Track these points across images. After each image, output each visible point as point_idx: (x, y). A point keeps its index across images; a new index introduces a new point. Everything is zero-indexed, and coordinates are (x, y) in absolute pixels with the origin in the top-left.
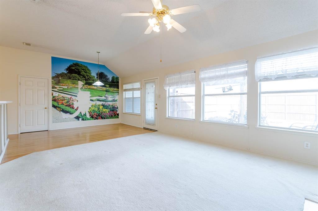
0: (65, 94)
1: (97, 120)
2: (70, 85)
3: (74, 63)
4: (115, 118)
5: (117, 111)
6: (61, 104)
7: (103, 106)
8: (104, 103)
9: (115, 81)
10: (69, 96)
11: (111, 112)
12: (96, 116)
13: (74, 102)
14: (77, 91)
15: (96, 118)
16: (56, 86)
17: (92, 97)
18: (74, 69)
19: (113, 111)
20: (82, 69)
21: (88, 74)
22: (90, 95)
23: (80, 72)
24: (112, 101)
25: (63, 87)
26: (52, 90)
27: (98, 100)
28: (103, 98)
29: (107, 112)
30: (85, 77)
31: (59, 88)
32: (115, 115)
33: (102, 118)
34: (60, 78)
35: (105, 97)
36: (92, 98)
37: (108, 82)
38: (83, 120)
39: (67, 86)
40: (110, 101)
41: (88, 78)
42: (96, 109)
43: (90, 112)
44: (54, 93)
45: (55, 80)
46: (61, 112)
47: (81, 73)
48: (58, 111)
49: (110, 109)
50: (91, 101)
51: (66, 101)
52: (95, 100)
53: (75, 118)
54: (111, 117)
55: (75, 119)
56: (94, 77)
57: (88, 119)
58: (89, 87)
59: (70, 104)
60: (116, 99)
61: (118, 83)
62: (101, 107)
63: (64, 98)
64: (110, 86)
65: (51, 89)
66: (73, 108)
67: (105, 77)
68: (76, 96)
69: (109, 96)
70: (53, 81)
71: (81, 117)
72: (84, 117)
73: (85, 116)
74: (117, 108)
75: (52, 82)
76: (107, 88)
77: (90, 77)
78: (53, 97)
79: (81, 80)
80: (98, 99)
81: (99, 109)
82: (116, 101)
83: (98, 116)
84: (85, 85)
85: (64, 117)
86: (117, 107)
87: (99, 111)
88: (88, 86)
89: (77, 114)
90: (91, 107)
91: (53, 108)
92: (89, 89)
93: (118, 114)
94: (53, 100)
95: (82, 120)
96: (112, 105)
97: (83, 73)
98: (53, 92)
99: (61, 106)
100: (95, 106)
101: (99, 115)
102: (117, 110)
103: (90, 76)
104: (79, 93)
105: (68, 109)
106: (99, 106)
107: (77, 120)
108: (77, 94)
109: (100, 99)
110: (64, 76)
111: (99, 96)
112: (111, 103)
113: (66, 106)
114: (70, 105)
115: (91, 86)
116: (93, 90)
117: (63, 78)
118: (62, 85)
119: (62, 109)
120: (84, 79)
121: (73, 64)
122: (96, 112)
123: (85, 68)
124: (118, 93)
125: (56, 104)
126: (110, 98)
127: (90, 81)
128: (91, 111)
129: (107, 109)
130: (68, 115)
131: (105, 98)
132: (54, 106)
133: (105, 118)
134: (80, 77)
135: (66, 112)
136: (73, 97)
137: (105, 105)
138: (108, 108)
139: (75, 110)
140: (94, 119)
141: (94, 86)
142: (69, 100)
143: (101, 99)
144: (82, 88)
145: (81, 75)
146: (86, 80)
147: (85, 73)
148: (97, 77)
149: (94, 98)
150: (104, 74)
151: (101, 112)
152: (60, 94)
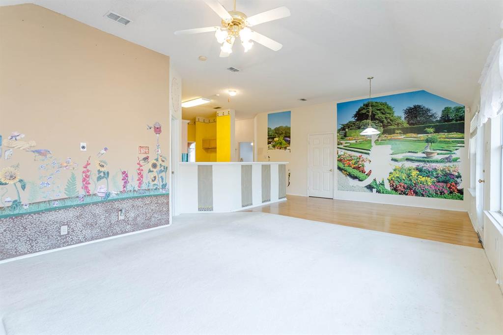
0: (353, 152)
1: (404, 196)
2: (360, 138)
3: (366, 103)
4: (452, 198)
5: (456, 183)
6: (347, 165)
7: (419, 171)
8: (421, 164)
9: (452, 116)
10: (358, 155)
11: (440, 184)
12: (404, 188)
13: (365, 164)
14: (369, 145)
15: (402, 191)
16: (342, 142)
17: (396, 154)
18: (365, 113)
19: (445, 182)
20: (378, 110)
21: (388, 115)
22: (391, 152)
23: (375, 115)
24: (442, 161)
25: (350, 142)
26: (338, 148)
27: (407, 160)
28: (420, 155)
29: (429, 184)
30: (382, 122)
31: (346, 143)
32: (451, 193)
33: (416, 194)
34: (347, 130)
35: (424, 153)
36: (395, 157)
37: (433, 122)
38: (378, 192)
39: (355, 139)
40: (437, 162)
41: (388, 123)
42: (404, 176)
43: (392, 179)
45: (341, 133)
47: (377, 117)
48: (344, 175)
49: (436, 177)
50: (393, 162)
51: (354, 161)
52: (401, 160)
53: (366, 187)
54: (440, 194)
55: (366, 188)
56: (400, 118)
57: (388, 192)
58: (389, 137)
59: (359, 166)
60: (454, 156)
61: (464, 120)
62: (414, 173)
63: (351, 157)
64: (438, 130)
65: (336, 146)
66: (363, 172)
67: (423, 114)
68: (368, 154)
70: (339, 135)
71: (375, 186)
72: (380, 188)
73: (382, 186)
74: (459, 176)
75: (337, 136)
76: (430, 136)
77: (391, 120)
78: (339, 156)
79: (376, 127)
81: (409, 176)
82: (455, 160)
83: (407, 188)
84: (383, 134)
85: (351, 185)
86: (457, 174)
87: (410, 180)
88: (387, 135)
89: (369, 181)
90: (392, 171)
91: (338, 170)
92: (390, 140)
93: (461, 192)
94: (338, 161)
95: (377, 191)
96: (442, 171)
98: (338, 150)
99: (347, 168)
100: (401, 170)
102: (459, 180)
103: (392, 118)
104: (372, 149)
105: (356, 172)
106: (410, 170)
107: (368, 190)
108: (370, 150)
109: (413, 156)
110: (351, 126)
111: (409, 152)
112: (440, 166)
113: (353, 168)
114: (359, 168)
115: (393, 135)
116: (398, 143)
117: (351, 129)
118: (350, 140)
119: (349, 173)
120: (382, 124)
121: (364, 105)
122: (403, 181)
123: (382, 107)
124: (462, 142)
125: (342, 166)
126: (438, 154)
127: (392, 127)
128: (393, 179)
129: (428, 176)
130: (356, 182)
131: (425, 155)
132: (339, 168)
133: (423, 195)
134: (375, 123)
135: (354, 177)
136: (364, 156)
137: (425, 168)
138: (432, 174)
140: (400, 194)
141: (399, 135)
142: (358, 160)
143: (414, 158)
144: (378, 140)
145: (377, 119)
146: (384, 126)
147: (382, 115)
148: (405, 118)
149: (399, 156)
150: (422, 108)
151: (415, 182)
152: (346, 151)
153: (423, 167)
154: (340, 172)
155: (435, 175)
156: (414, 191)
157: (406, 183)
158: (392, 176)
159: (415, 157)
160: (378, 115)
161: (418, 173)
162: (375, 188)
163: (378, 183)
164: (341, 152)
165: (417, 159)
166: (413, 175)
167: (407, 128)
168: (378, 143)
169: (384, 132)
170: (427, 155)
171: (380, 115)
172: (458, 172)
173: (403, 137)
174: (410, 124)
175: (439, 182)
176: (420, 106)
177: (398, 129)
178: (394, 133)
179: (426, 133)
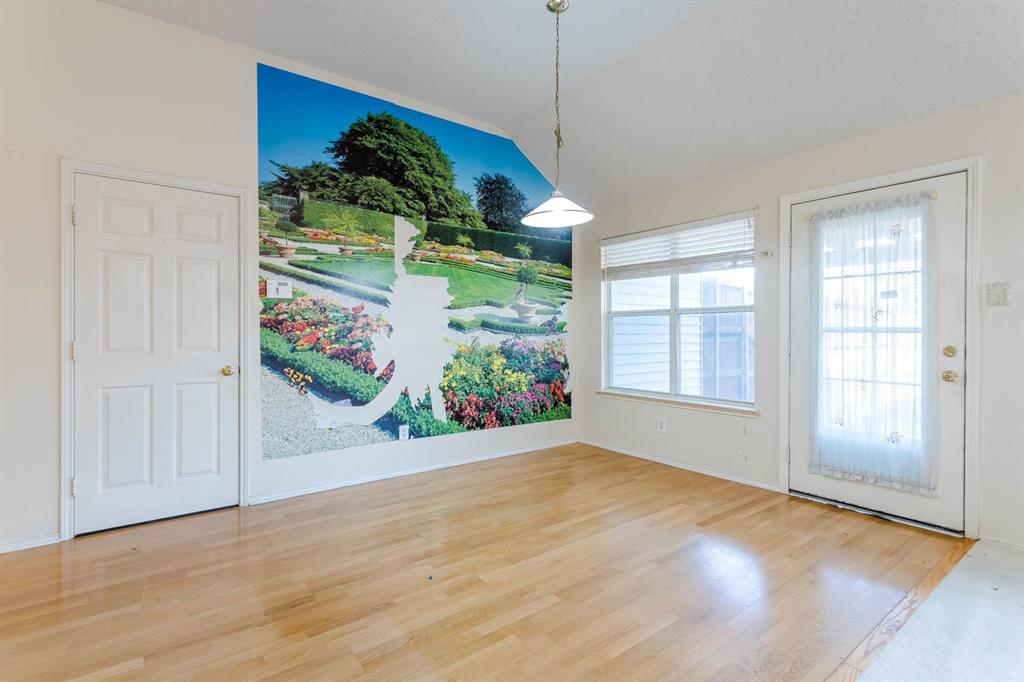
0: (330, 291)
1: (478, 431)
2: (356, 238)
3: (376, 113)
4: (558, 417)
5: (563, 382)
6: (307, 346)
7: (507, 357)
8: (510, 338)
10: (350, 303)
11: (541, 386)
12: (477, 408)
13: (374, 337)
14: (388, 271)
15: (473, 419)
16: (282, 242)
17: (458, 307)
18: (374, 151)
19: (547, 381)
20: (413, 154)
21: (439, 180)
22: (449, 299)
23: (403, 168)
24: (542, 330)
25: (319, 247)
26: (263, 266)
27: (485, 325)
28: (507, 313)
29: (524, 389)
30: (425, 198)
31: (299, 251)
32: (556, 404)
33: (502, 420)
34: (304, 196)
35: (514, 308)
36: (459, 315)
38: (415, 433)
39: (338, 241)
40: (535, 332)
41: (441, 206)
42: (476, 375)
43: (450, 387)
44: (273, 281)
45: (276, 204)
46: (310, 393)
47: (409, 175)
48: (294, 390)
49: (535, 371)
50: (453, 331)
51: (333, 328)
52: (471, 327)
53: (376, 423)
54: (541, 412)
55: (376, 432)
56: (468, 198)
57: (441, 431)
58: (445, 251)
59: (355, 347)
60: (560, 319)
61: (570, 237)
62: (498, 362)
63: (323, 310)
64: (538, 252)
65: (253, 257)
66: (369, 368)
67: (513, 205)
68: (384, 302)
69: (533, 301)
70: (266, 207)
71: (406, 417)
72: (420, 420)
73: (424, 413)
74: (565, 366)
75: (260, 213)
76: (525, 263)
77: (446, 198)
78: (268, 306)
79: (407, 210)
80: (486, 319)
81: (487, 371)
82: (561, 329)
83: (484, 409)
84: (426, 239)
85: (323, 425)
86: (562, 360)
87: (490, 384)
88: (438, 245)
89: (385, 401)
90: (451, 360)
91: (266, 370)
92: (444, 261)
93: (568, 399)
94: (263, 325)
95: (411, 433)
96: (543, 354)
97: (414, 174)
98: (266, 274)
99: (305, 357)
100: (471, 356)
101: (487, 407)
102: (565, 373)
103: (449, 194)
104: (396, 287)
105: (342, 374)
106: (489, 355)
107: (386, 435)
108: (388, 290)
109: (495, 317)
110: (323, 184)
111: (488, 303)
112: (539, 342)
113: (333, 357)
114: (354, 353)
115: (453, 248)
116: (463, 272)
117: (321, 197)
118: (315, 238)
119: (316, 377)
120: (423, 206)
121: (370, 119)
122: (475, 390)
123: (423, 149)
124: (569, 288)
125: (280, 347)
126: (537, 312)
127: (450, 222)
128: (454, 384)
129: (522, 370)
130: (343, 411)
131: (514, 314)
132: (270, 360)
133: (513, 422)
134: (404, 196)
135: (335, 393)
136: (371, 309)
137: (516, 348)
138: (528, 365)
139: (379, 379)
140: (469, 428)
141: (465, 250)
142: (349, 324)
143: (496, 321)
144: (412, 257)
145: (409, 185)
146: (430, 215)
147: (424, 176)
148: (481, 203)
149: (465, 315)
150: (511, 189)
151: (498, 388)
152: (303, 287)
153: (513, 345)
154: (273, 377)
155: (533, 366)
156: (496, 413)
157: (481, 395)
158: (451, 376)
159: (499, 318)
160: (413, 172)
161: (505, 361)
162: (405, 423)
163: (414, 403)
164: (282, 289)
165: (501, 323)
166: (495, 368)
167: (483, 234)
168: (414, 268)
169: (431, 234)
170: (520, 313)
171: (418, 173)
172: (565, 356)
173: (473, 257)
174: (490, 225)
175: (538, 382)
176: (507, 181)
177: (464, 232)
178: (453, 242)
179: (516, 255)
